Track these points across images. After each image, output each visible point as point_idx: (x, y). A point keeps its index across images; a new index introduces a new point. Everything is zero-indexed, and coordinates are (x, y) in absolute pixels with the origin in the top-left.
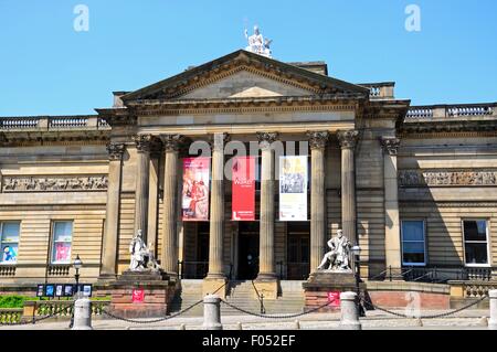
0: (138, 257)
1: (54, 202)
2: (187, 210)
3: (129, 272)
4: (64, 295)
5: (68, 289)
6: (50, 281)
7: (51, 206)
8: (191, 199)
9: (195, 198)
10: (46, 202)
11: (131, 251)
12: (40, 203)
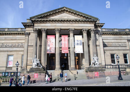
0: (35, 63)
1: (9, 50)
2: (48, 50)
3: (33, 68)
4: (11, 76)
5: (12, 74)
6: (7, 71)
7: (8, 51)
8: (50, 47)
9: (51, 47)
10: (6, 50)
11: (33, 61)
12: (4, 50)
